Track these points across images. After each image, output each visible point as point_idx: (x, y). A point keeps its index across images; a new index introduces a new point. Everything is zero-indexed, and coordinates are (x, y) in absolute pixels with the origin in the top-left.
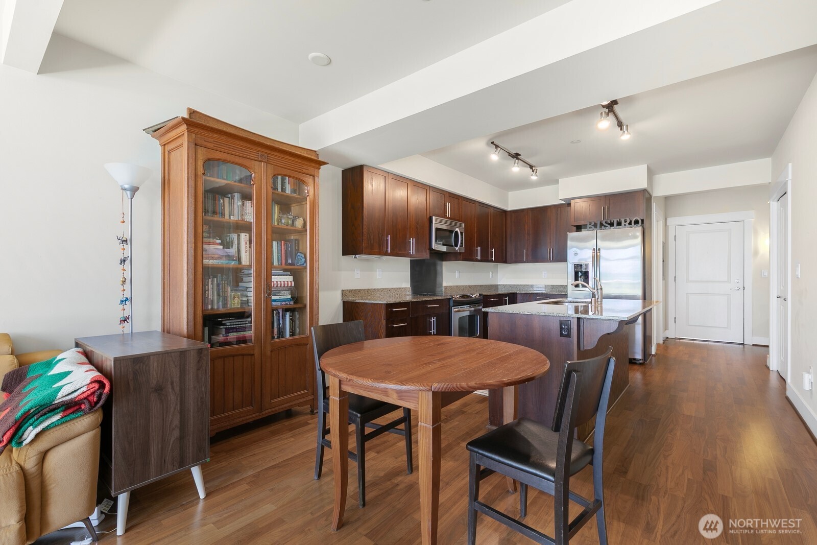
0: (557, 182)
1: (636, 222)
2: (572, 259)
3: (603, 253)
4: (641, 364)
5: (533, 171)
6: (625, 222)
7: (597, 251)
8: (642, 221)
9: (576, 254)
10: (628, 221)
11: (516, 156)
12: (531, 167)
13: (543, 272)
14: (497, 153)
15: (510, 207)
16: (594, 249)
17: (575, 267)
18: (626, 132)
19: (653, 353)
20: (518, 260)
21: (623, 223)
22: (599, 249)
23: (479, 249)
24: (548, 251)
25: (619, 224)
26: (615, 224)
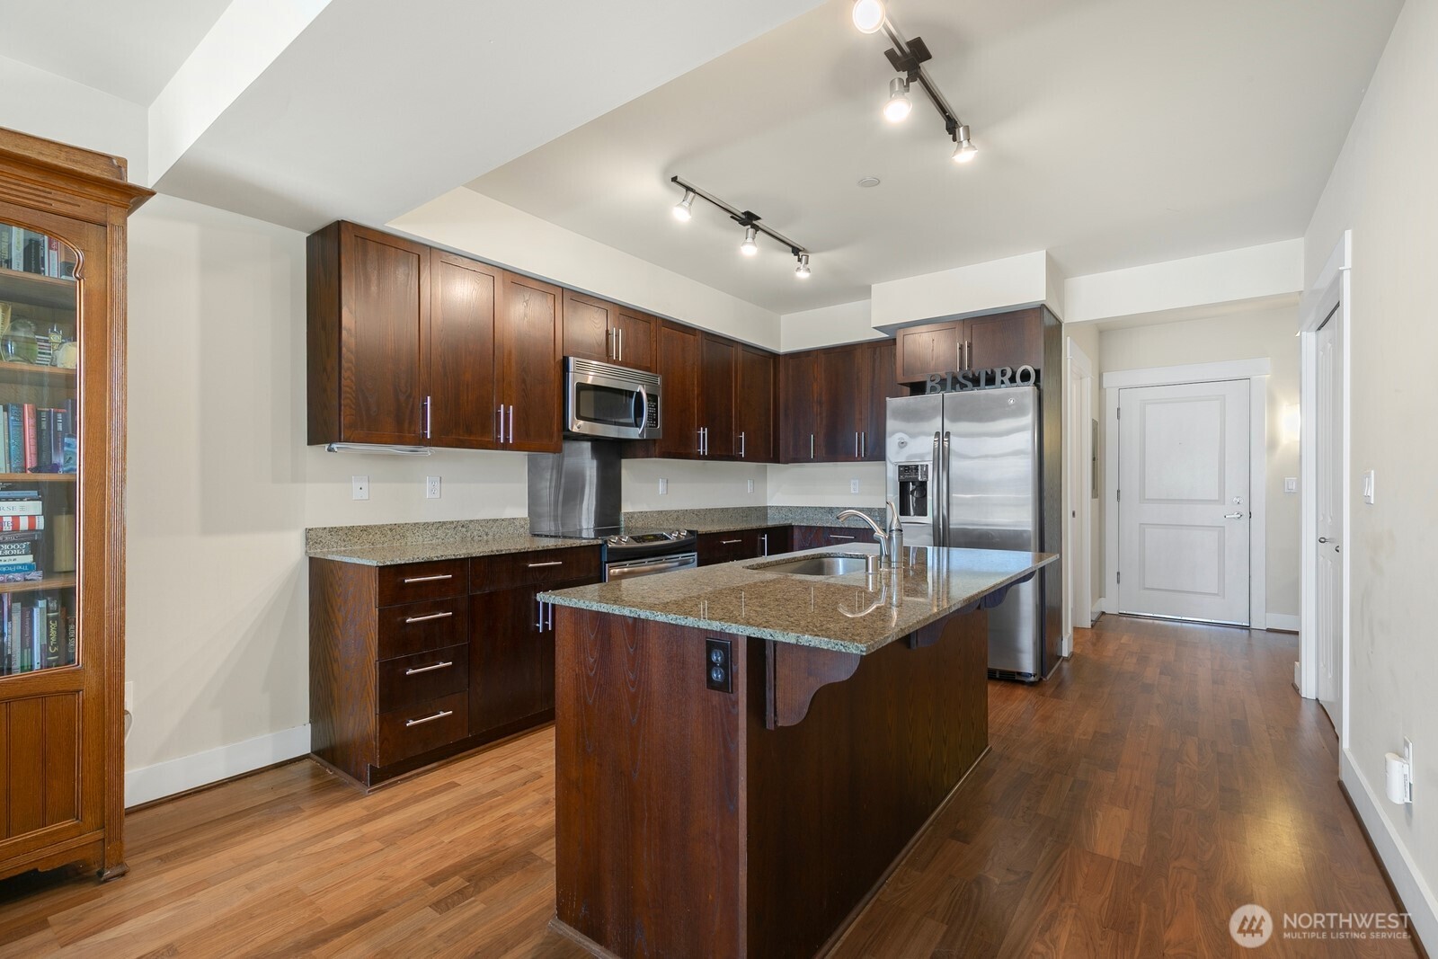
0: (865, 292)
1: (1025, 376)
2: (897, 454)
3: (955, 443)
4: (1032, 684)
5: (800, 260)
6: (1003, 373)
7: (942, 436)
8: (1038, 372)
9: (902, 444)
10: (1009, 374)
11: (749, 219)
12: (796, 251)
13: (852, 481)
14: (686, 204)
15: (784, 347)
16: (937, 434)
17: (900, 473)
18: (965, 143)
19: (1065, 654)
20: (799, 457)
21: (998, 378)
22: (948, 434)
23: (704, 432)
24: (859, 439)
25: (991, 381)
26: (983, 381)
